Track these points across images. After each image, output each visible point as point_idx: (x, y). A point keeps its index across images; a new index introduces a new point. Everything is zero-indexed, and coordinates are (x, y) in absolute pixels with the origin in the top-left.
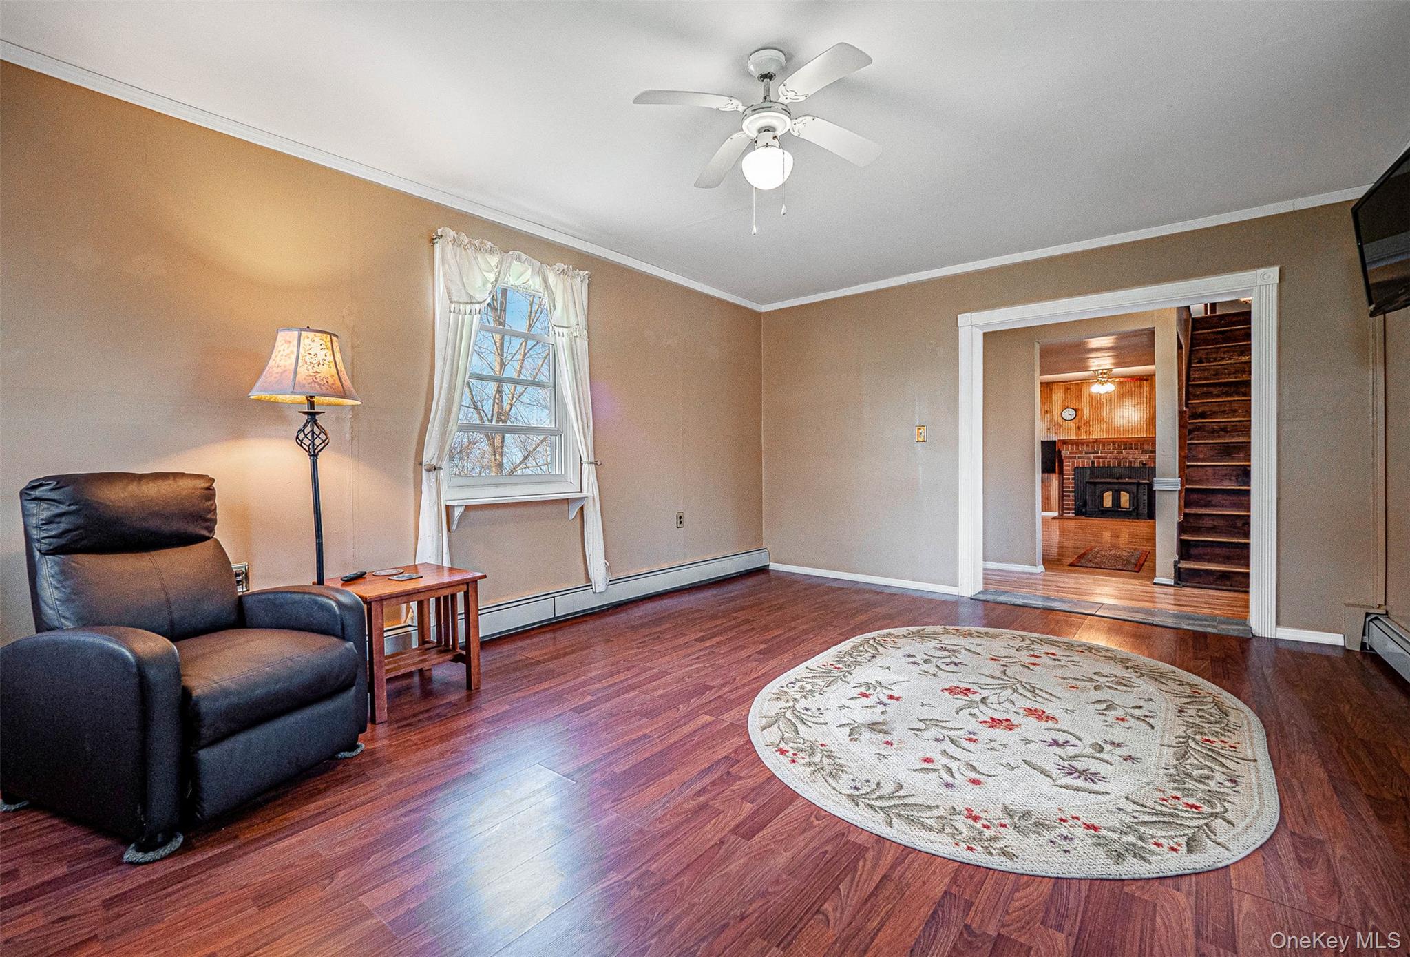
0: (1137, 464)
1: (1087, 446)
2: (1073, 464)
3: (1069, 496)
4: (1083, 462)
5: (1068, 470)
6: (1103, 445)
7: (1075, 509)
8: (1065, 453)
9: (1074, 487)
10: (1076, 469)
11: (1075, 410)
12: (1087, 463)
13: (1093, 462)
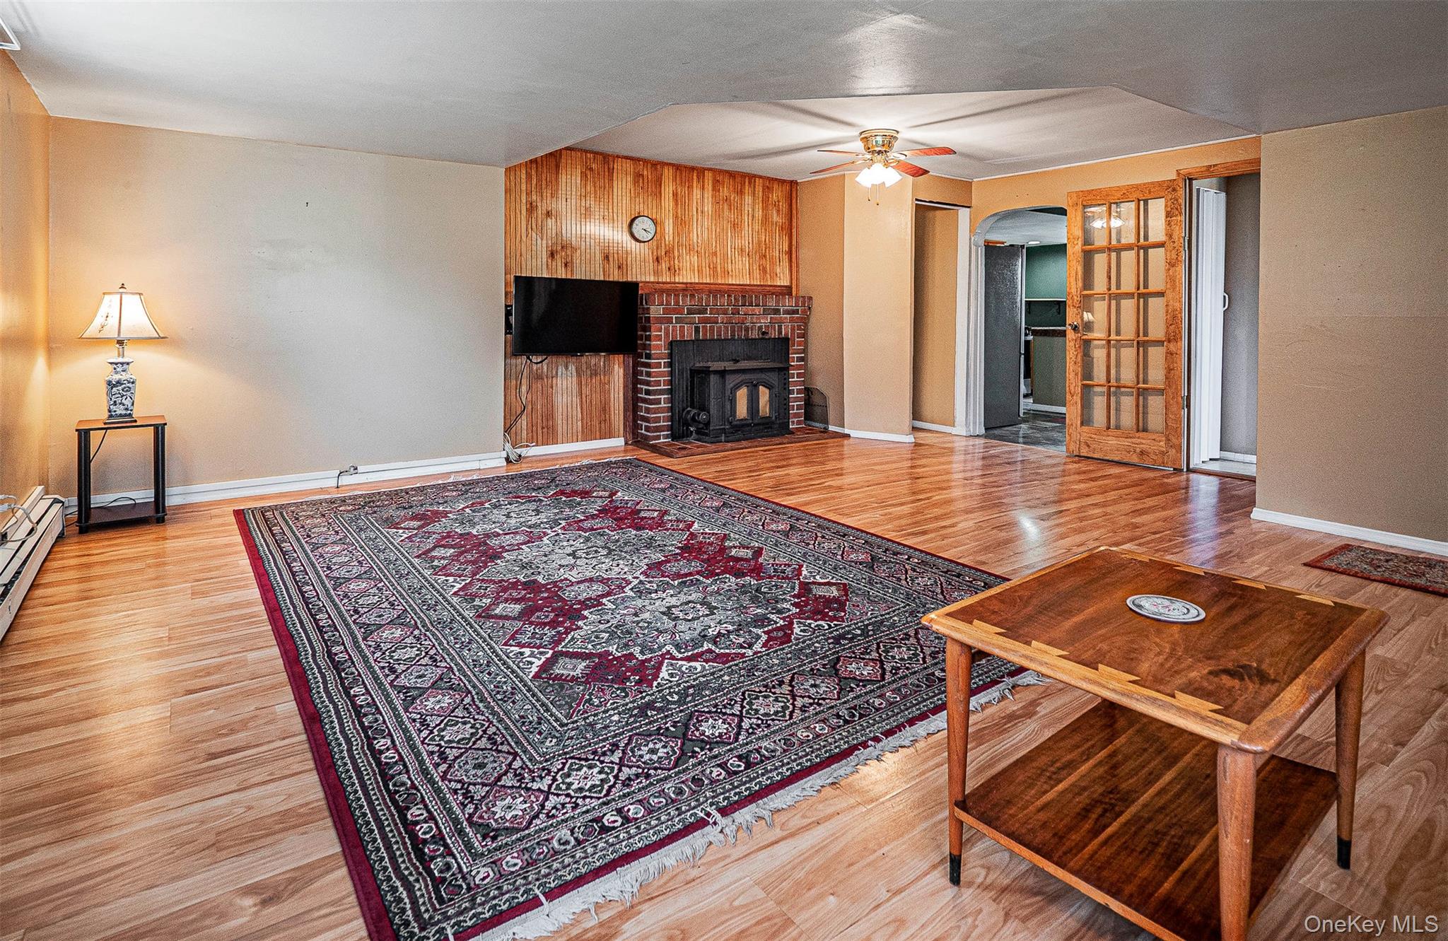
0: (754, 334)
1: (692, 296)
2: (667, 334)
3: (658, 401)
4: (682, 328)
5: (658, 346)
6: (715, 297)
7: (671, 428)
8: (656, 311)
9: (670, 383)
10: (671, 344)
11: (655, 222)
12: (689, 334)
13: (697, 330)
